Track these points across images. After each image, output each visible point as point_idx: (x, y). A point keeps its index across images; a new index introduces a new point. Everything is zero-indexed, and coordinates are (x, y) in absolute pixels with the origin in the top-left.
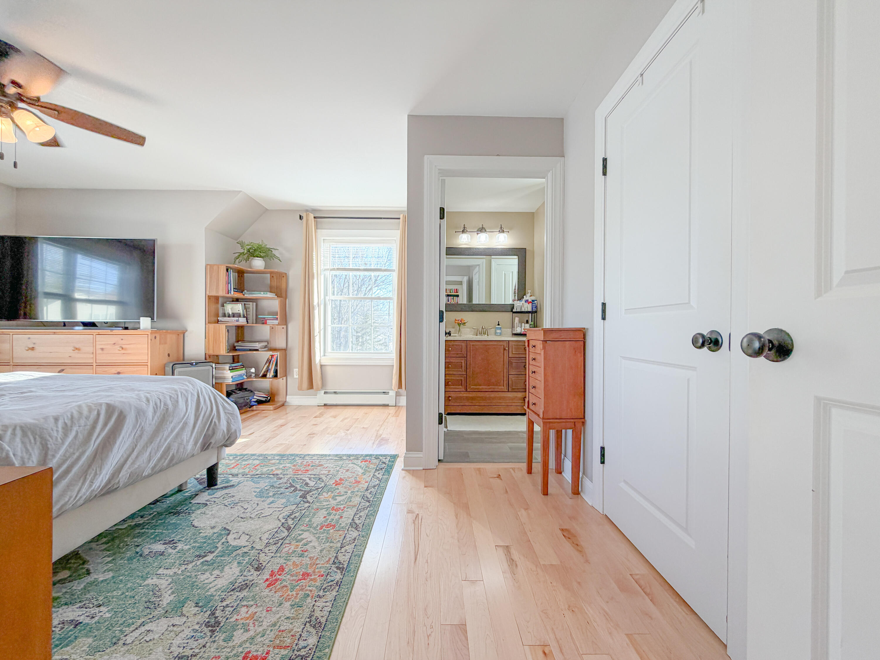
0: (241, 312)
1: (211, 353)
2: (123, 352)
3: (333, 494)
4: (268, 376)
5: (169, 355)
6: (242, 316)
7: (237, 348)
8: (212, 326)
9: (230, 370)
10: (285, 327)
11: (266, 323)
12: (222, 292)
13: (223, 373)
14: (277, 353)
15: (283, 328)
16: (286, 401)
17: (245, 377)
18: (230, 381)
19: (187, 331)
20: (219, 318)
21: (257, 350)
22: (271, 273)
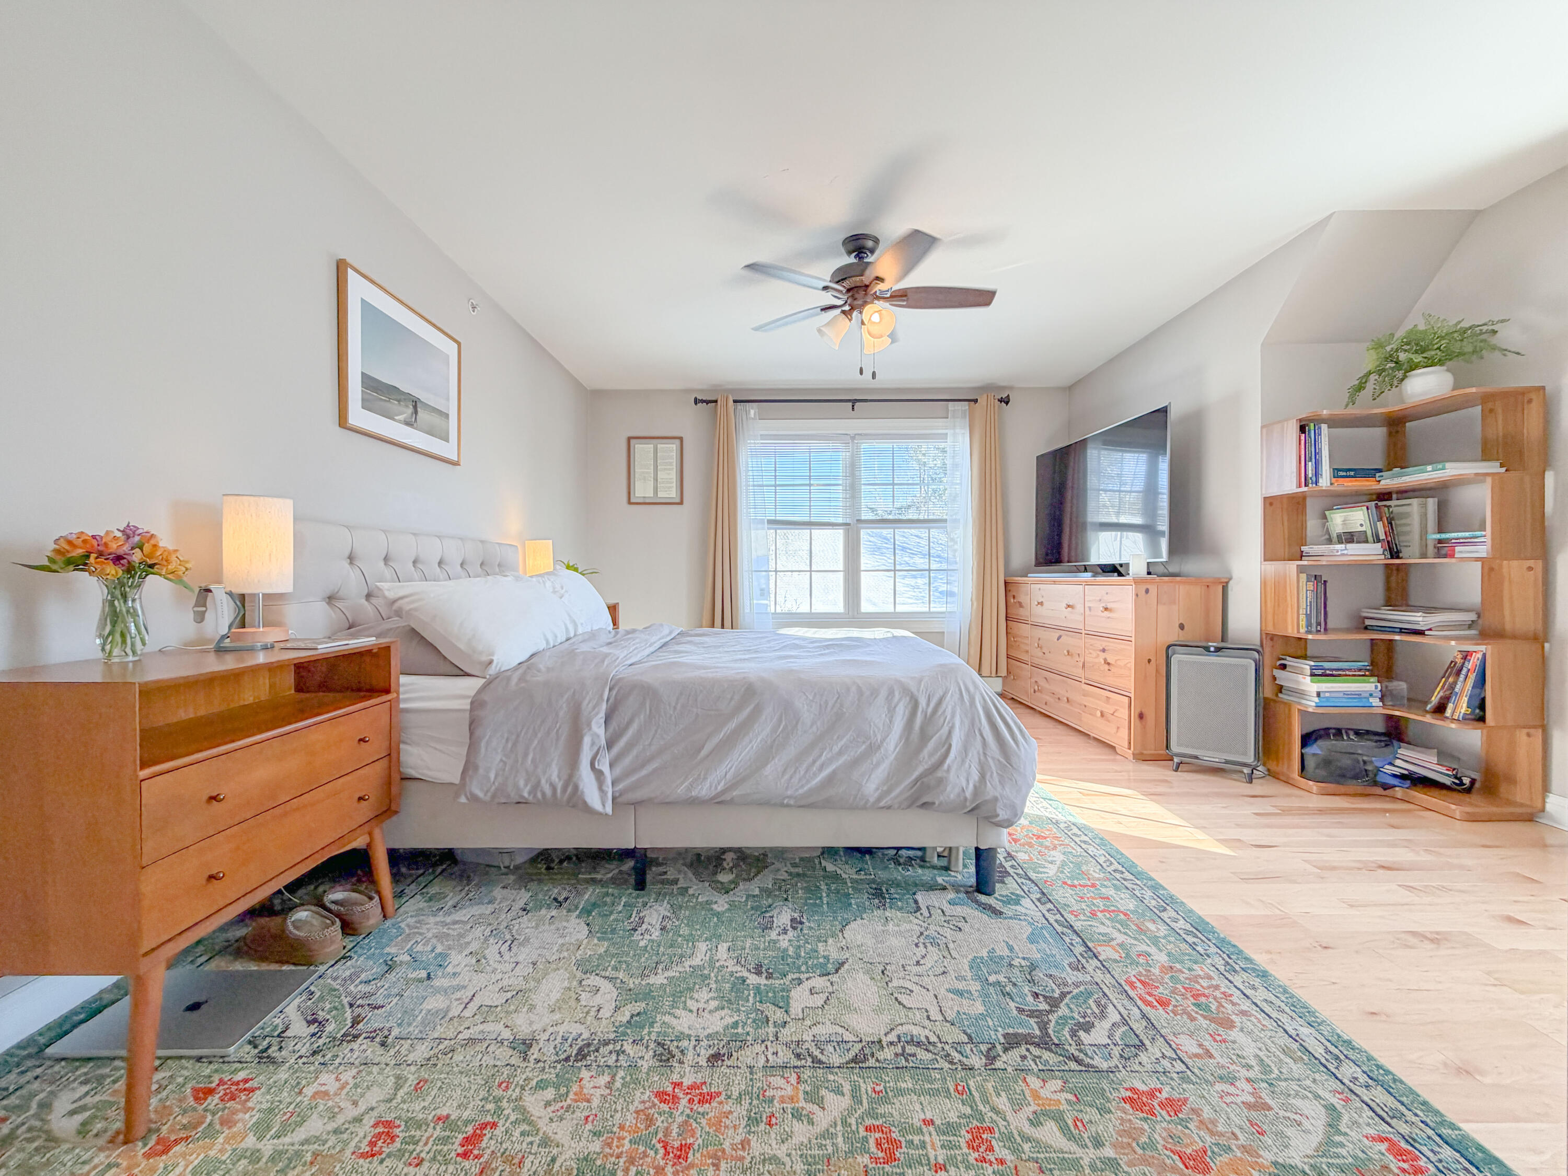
0: (1367, 528)
1: (1270, 629)
2: (1106, 613)
3: (1064, 1107)
4: (1448, 713)
5: (1182, 627)
6: (1370, 539)
7: (1368, 622)
8: (1273, 567)
9: (1312, 675)
10: (1538, 565)
11: (1452, 556)
12: (1289, 485)
13: (1298, 682)
14: (1483, 648)
15: (1530, 569)
16: (1543, 810)
17: (1376, 702)
18: (1311, 704)
19: (1230, 579)
20: (1303, 548)
21: (1420, 633)
22: (1487, 399)
